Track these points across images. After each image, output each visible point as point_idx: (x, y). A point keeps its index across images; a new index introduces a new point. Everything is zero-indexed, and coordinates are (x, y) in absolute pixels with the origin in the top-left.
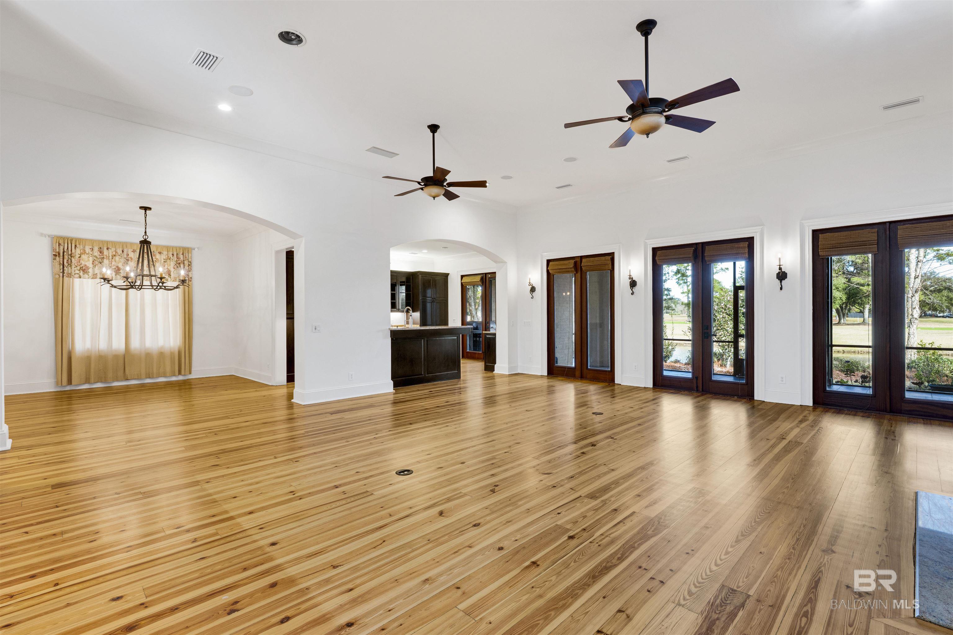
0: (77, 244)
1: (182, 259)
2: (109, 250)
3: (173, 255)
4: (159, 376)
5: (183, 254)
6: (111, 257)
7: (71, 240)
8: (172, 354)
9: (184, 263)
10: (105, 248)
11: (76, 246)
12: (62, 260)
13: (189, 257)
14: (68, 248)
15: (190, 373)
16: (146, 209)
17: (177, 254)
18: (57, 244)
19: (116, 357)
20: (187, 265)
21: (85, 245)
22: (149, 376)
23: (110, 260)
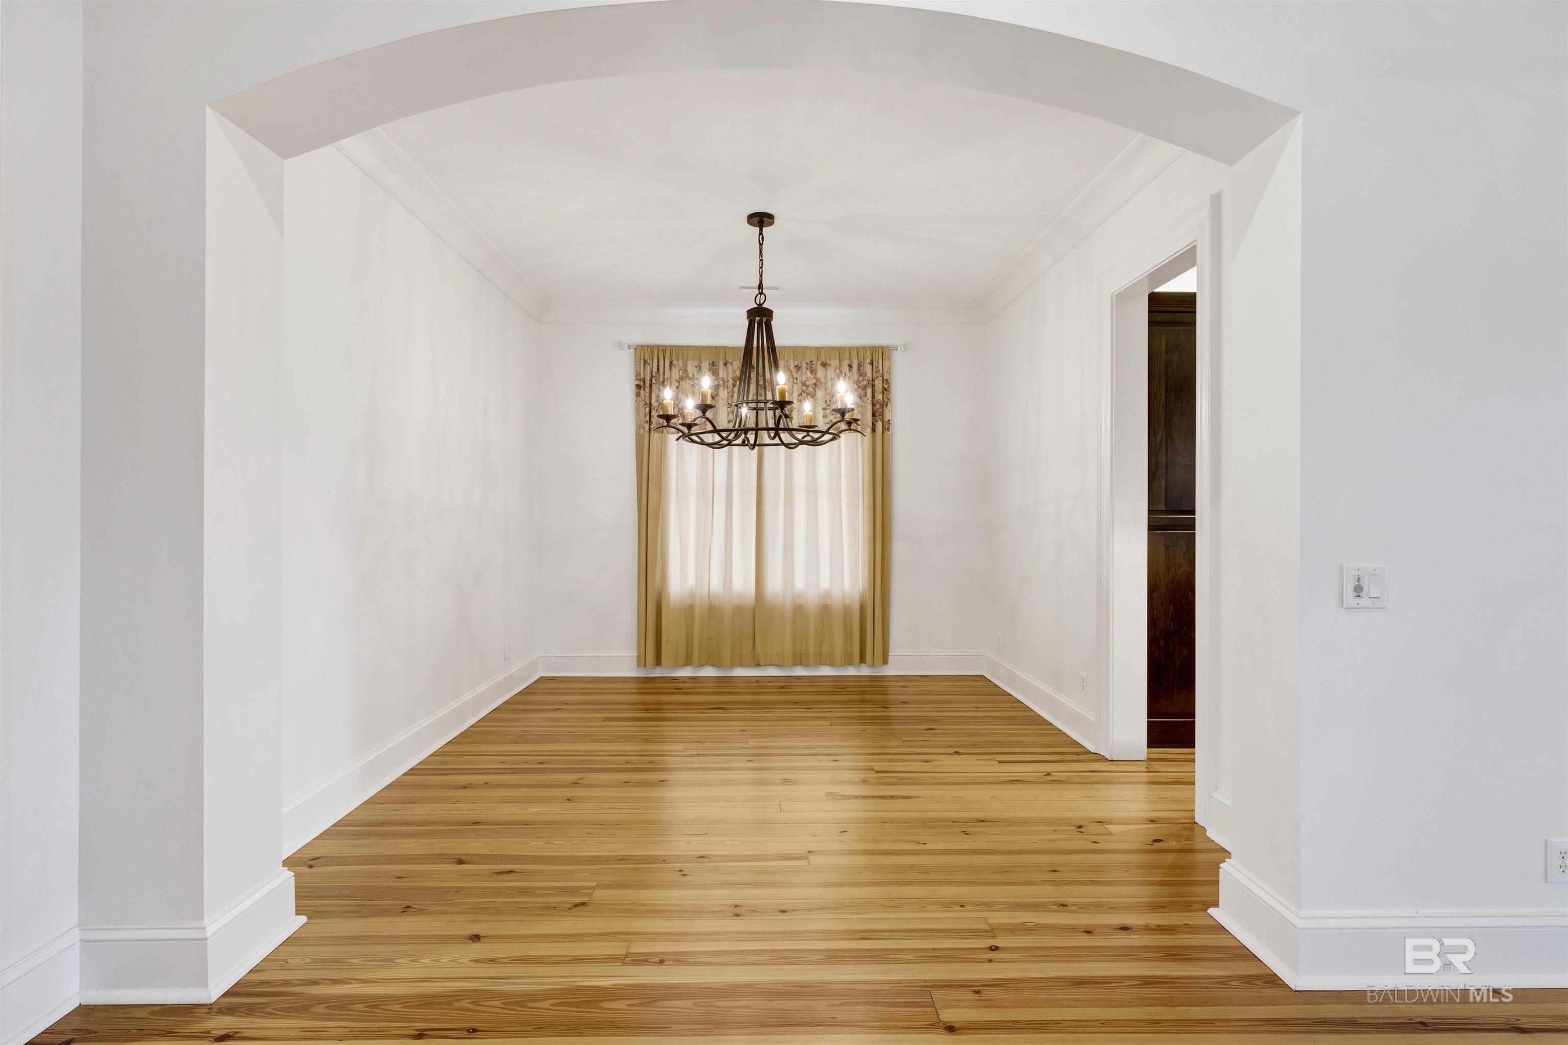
0: (674, 358)
1: (869, 375)
2: (728, 365)
3: (850, 366)
4: (820, 661)
5: (872, 364)
6: (731, 383)
7: (664, 351)
8: (847, 610)
9: (873, 386)
10: (721, 363)
11: (671, 362)
12: (648, 395)
13: (886, 370)
14: (658, 370)
15: (885, 662)
16: (761, 220)
17: (859, 365)
18: (642, 362)
19: (739, 610)
20: (881, 389)
21: (687, 360)
22: (799, 661)
23: (730, 389)
